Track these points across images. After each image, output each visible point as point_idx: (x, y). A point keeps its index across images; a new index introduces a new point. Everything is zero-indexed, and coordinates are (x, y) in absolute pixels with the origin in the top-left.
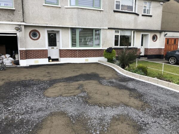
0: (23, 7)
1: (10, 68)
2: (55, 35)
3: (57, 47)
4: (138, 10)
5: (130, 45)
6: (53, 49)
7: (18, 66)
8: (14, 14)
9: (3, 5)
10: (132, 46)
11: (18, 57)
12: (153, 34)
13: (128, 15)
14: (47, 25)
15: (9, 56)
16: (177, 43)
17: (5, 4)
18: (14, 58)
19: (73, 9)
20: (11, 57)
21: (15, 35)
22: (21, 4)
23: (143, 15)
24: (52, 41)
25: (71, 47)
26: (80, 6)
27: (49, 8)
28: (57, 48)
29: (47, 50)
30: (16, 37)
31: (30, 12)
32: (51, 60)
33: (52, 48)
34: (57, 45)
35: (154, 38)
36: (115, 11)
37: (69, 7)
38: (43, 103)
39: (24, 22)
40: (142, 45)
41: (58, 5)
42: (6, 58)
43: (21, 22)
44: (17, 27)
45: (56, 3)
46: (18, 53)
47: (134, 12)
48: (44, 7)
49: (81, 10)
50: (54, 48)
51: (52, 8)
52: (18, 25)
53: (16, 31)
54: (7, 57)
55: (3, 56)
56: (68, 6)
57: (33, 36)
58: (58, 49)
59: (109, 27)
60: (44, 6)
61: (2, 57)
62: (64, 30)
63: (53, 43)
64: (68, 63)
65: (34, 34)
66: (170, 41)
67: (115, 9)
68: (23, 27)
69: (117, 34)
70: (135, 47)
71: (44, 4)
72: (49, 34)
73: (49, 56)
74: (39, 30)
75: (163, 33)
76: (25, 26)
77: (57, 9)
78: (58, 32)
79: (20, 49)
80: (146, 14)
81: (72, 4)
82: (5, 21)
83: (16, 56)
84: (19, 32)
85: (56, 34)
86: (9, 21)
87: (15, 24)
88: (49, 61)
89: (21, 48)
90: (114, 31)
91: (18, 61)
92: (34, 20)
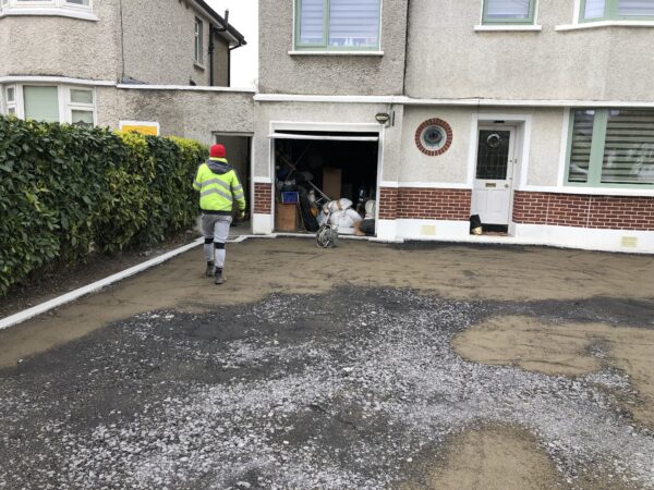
0: (407, 45)
1: (348, 241)
2: (506, 136)
3: (507, 181)
6: (490, 189)
7: (371, 238)
8: (377, 70)
9: (351, 43)
11: (373, 208)
14: (483, 102)
15: (349, 203)
17: (355, 40)
18: (362, 211)
19: (592, 34)
20: (353, 207)
21: (374, 139)
22: (404, 36)
24: (493, 161)
25: (564, 185)
26: (625, 18)
27: (495, 40)
28: (507, 186)
29: (470, 190)
30: (375, 145)
31: (428, 60)
32: (478, 230)
33: (488, 185)
34: (508, 176)
37: (575, 25)
38: (451, 379)
39: (404, 93)
41: (531, 23)
42: (341, 209)
43: (396, 95)
44: (383, 110)
45: (522, 18)
46: (374, 198)
48: (476, 36)
49: (629, 32)
50: (494, 185)
51: (504, 38)
52: (387, 104)
53: (378, 124)
54: (344, 207)
55: (333, 205)
56: (571, 23)
57: (427, 142)
58: (508, 190)
60: (477, 32)
61: (330, 205)
62: (543, 120)
63: (494, 169)
64: (545, 247)
65: (433, 134)
68: (400, 112)
71: (479, 27)
72: (482, 135)
73: (473, 213)
74: (451, 119)
76: (408, 107)
77: (526, 37)
78: (519, 125)
79: (382, 182)
81: (589, 14)
82: (351, 94)
83: (369, 206)
84: (387, 127)
85: (508, 132)
86: (361, 93)
87: (378, 103)
88: (472, 233)
89: (385, 179)
91: (373, 221)
92: (438, 85)
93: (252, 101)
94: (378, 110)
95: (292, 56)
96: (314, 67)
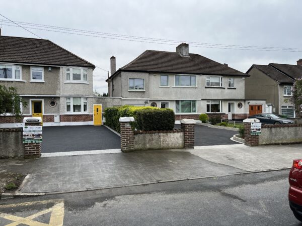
4: (224, 84)
5: (219, 111)
8: (144, 94)
10: (221, 112)
12: (238, 103)
13: (216, 89)
14: (162, 99)
16: (260, 109)
17: (139, 88)
19: (177, 88)
23: (228, 88)
25: (176, 113)
27: (162, 89)
31: (152, 92)
35: (240, 105)
36: (206, 87)
37: (175, 86)
39: (149, 98)
40: (229, 111)
41: (168, 86)
45: (166, 85)
47: (220, 86)
51: (164, 88)
59: (202, 99)
60: (160, 87)
62: (171, 102)
65: (153, 105)
66: (254, 108)
67: (206, 86)
68: (149, 101)
69: (208, 103)
70: (223, 112)
74: (157, 102)
75: (247, 102)
77: (167, 88)
78: (167, 103)
80: (231, 87)
84: (147, 104)
85: (165, 104)
86: (141, 98)
90: (206, 101)
93: (121, 100)
94: (145, 101)
95: (129, 91)
96: (133, 93)
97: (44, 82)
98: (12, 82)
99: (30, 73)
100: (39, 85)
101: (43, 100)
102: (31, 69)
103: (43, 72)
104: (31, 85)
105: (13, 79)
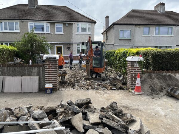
8: (131, 41)
17: (127, 37)
19: (157, 37)
27: (145, 37)
37: (154, 35)
39: (134, 44)
41: (149, 35)
44: (132, 46)
49: (161, 37)
59: (177, 45)
60: (143, 36)
76: (135, 46)
77: (149, 37)
81: (156, 34)
86: (128, 44)
92: (138, 43)
93: (114, 46)
94: (131, 47)
95: (119, 39)
96: (122, 41)
97: (63, 33)
98: (44, 33)
99: (54, 28)
100: (60, 36)
101: (63, 46)
102: (55, 25)
103: (62, 27)
104: (56, 35)
105: (45, 32)
